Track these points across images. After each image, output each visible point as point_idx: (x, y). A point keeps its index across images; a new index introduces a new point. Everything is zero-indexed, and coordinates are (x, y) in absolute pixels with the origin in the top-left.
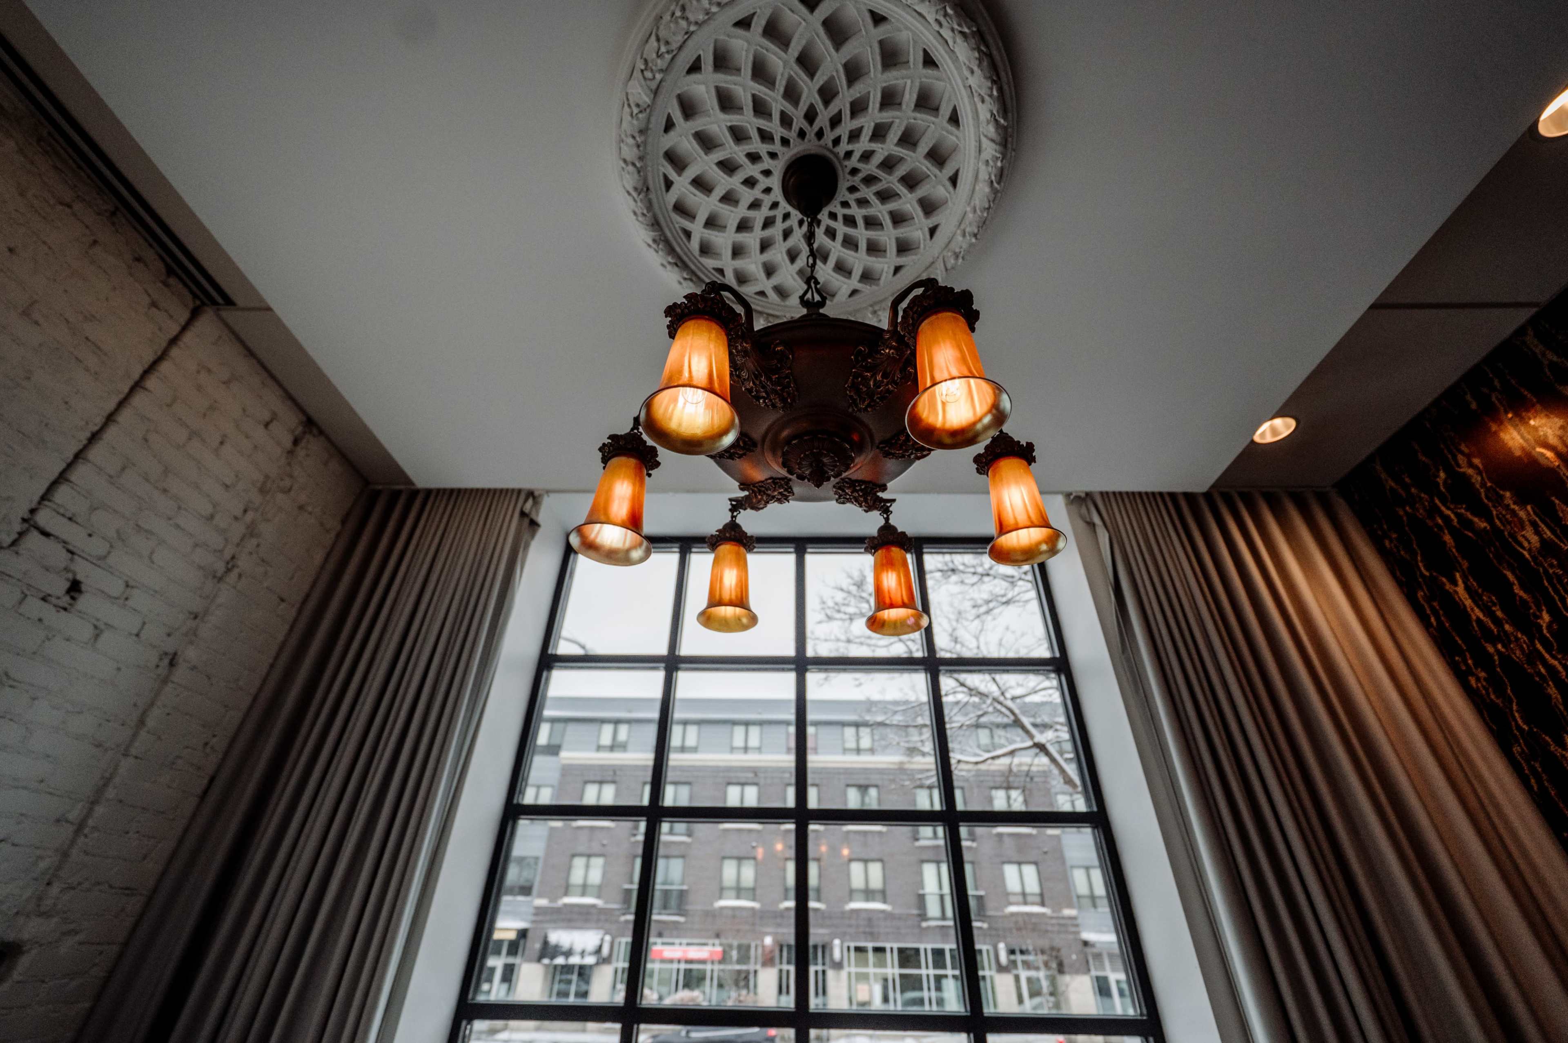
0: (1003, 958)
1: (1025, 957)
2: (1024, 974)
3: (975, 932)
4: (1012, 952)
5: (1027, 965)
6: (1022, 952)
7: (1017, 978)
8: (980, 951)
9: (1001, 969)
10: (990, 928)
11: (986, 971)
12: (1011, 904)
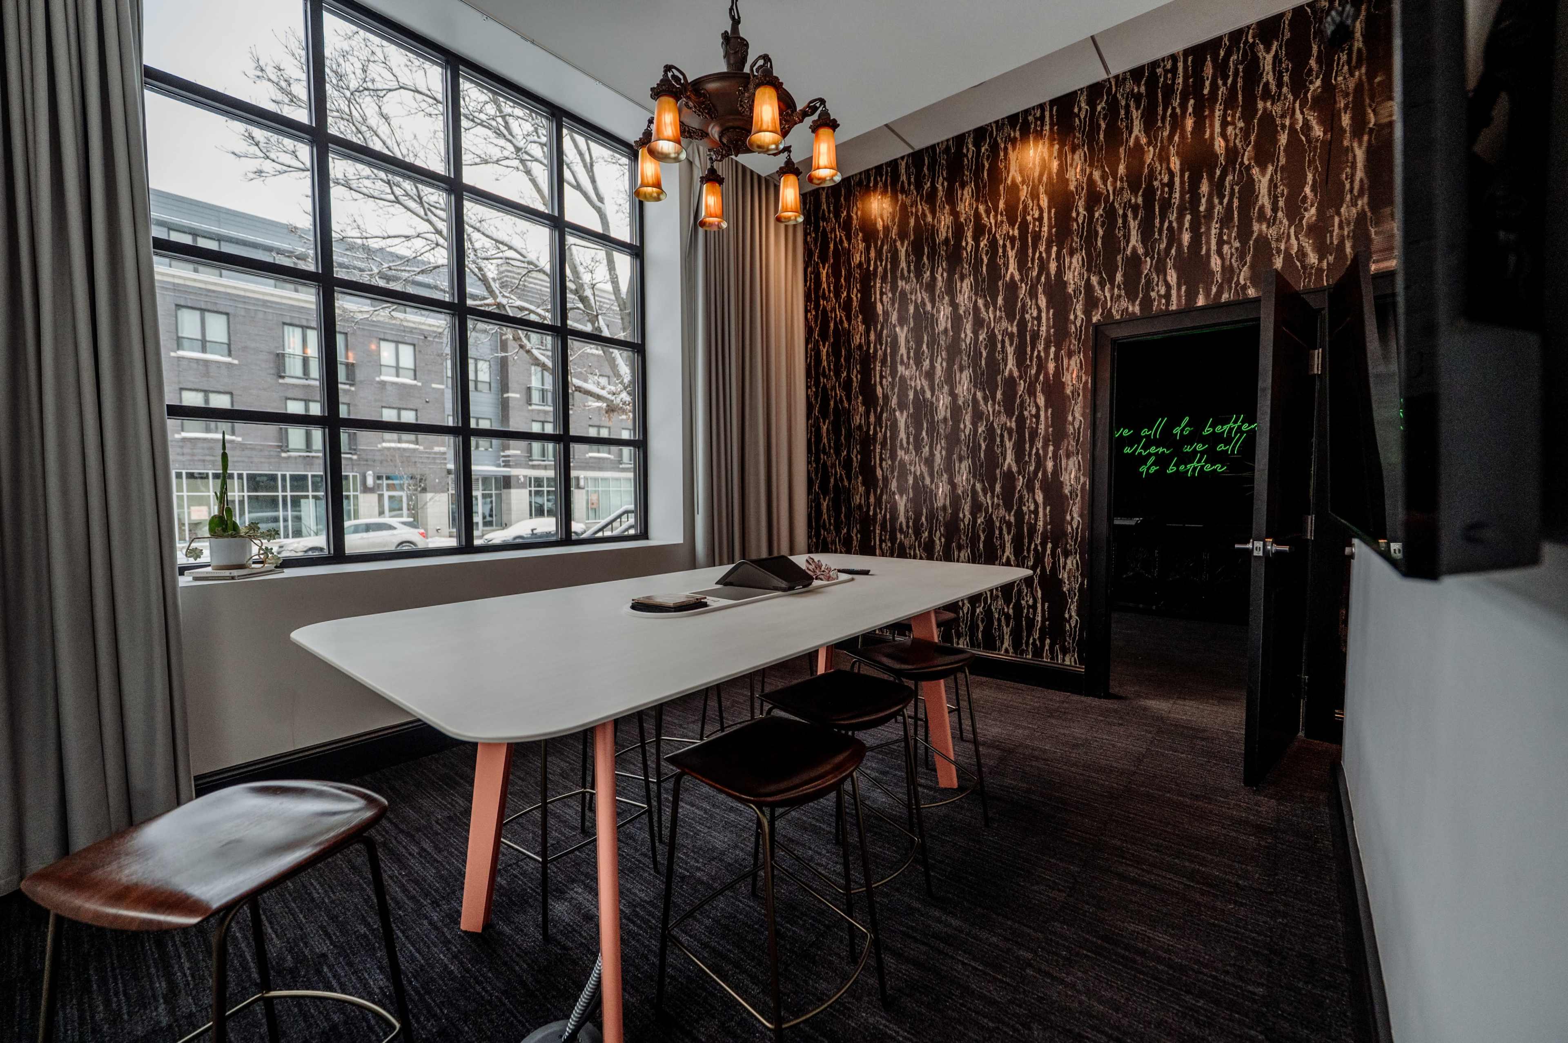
0: (370, 481)
1: (390, 482)
2: (386, 494)
3: (343, 462)
4: (379, 478)
5: (390, 487)
6: (388, 478)
7: (381, 496)
8: (347, 477)
9: (366, 489)
10: (359, 459)
11: (349, 492)
12: (384, 441)
